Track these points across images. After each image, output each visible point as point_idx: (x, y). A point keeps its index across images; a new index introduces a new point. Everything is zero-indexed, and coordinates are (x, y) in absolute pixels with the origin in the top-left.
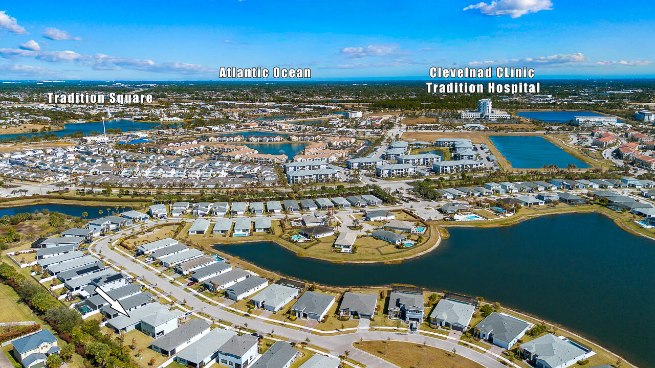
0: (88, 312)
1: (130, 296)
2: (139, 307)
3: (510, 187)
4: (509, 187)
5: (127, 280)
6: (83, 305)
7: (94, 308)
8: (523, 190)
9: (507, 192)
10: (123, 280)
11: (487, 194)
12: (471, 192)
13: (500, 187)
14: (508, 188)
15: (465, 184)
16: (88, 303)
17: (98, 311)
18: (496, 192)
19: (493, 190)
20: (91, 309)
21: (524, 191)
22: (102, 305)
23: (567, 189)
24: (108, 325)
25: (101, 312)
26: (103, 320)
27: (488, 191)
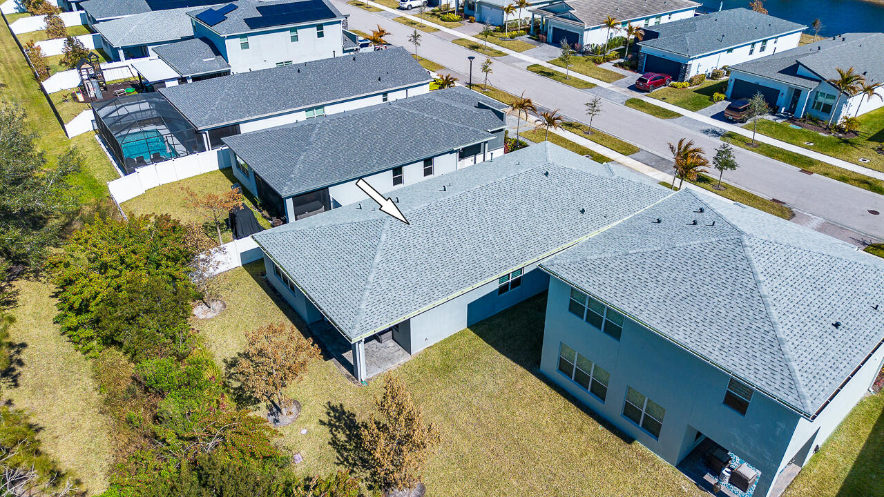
0: (157, 158)
1: (378, 100)
2: (446, 164)
5: (350, 37)
6: (142, 123)
7: (193, 143)
10: (334, 33)
16: (169, 116)
17: (207, 161)
20: (180, 148)
22: (233, 130)
24: (257, 265)
25: (226, 170)
26: (236, 225)
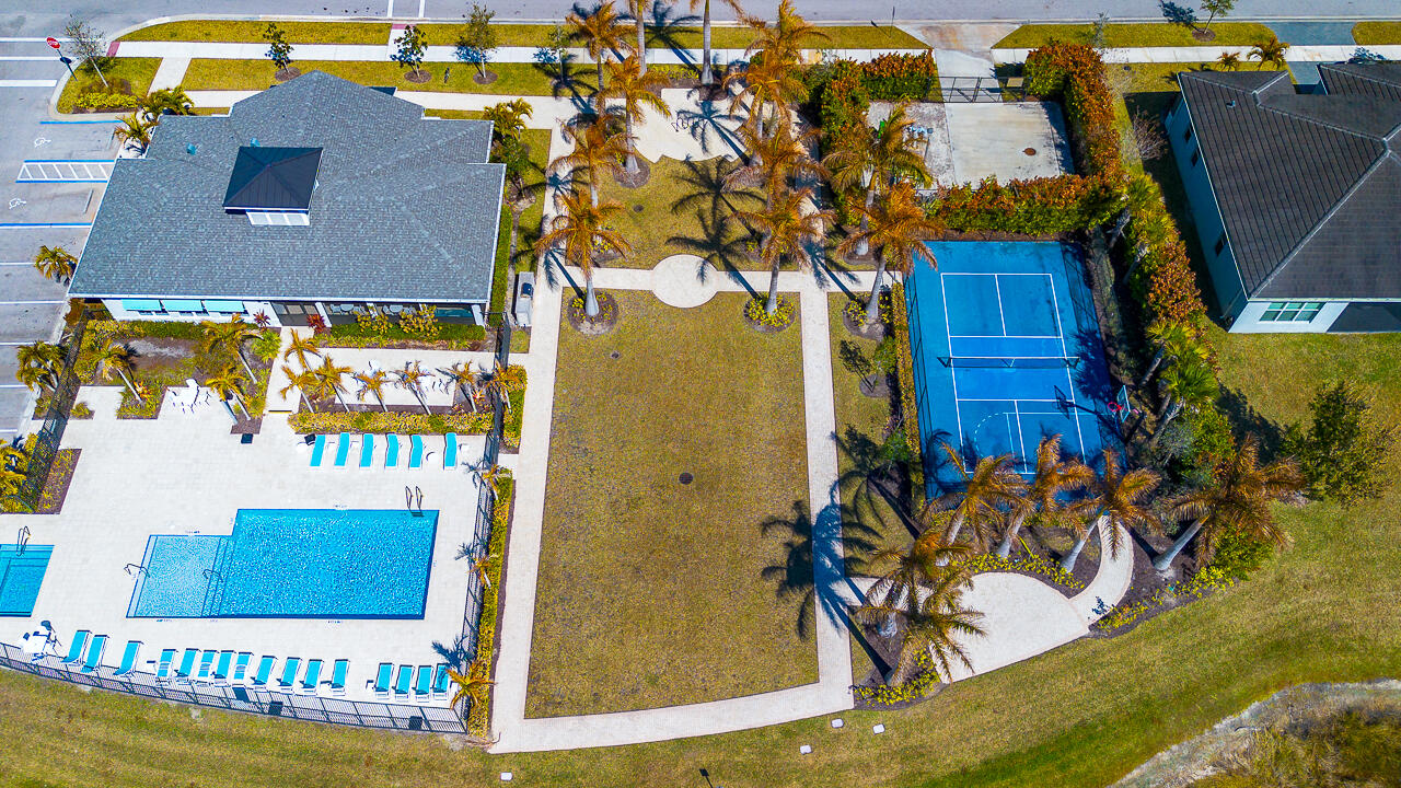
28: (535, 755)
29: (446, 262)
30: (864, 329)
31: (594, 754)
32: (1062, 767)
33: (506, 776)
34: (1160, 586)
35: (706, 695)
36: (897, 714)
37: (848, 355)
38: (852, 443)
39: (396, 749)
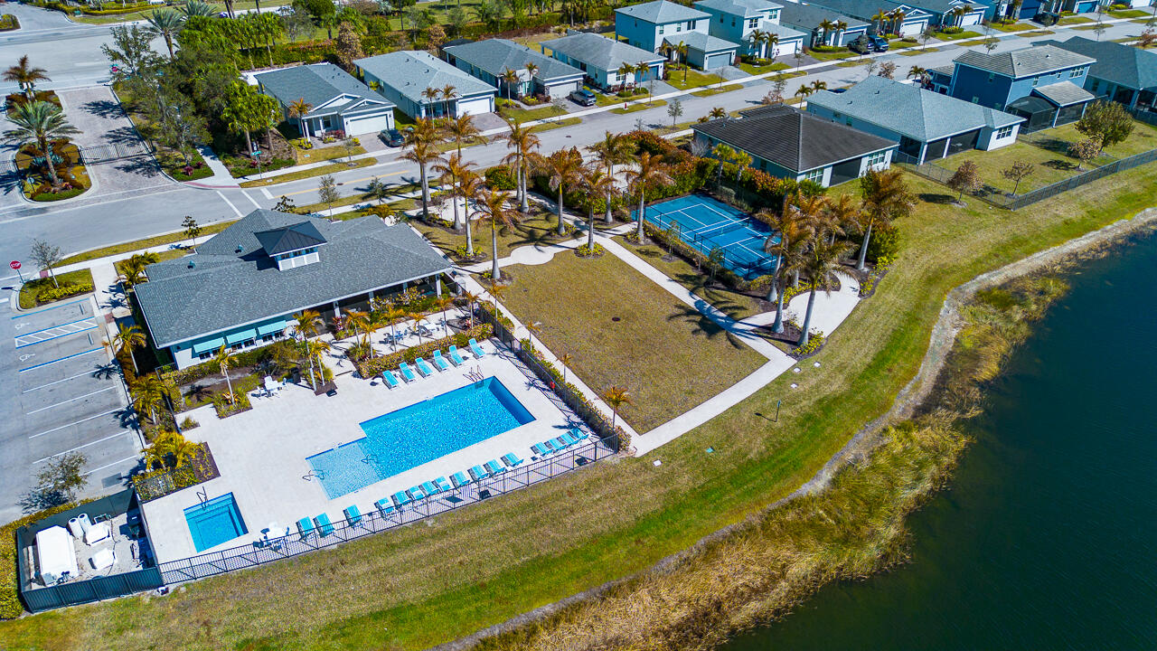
3: (760, 26)
4: (754, 22)
8: (825, 37)
9: (745, 59)
11: (631, 78)
12: (525, 76)
13: (703, 27)
14: (747, 31)
15: (512, 22)
18: (684, 60)
19: (667, 49)
21: (830, 44)
23: (1027, 21)
27: (636, 55)
28: (664, 446)
29: (417, 257)
30: (642, 243)
31: (696, 432)
32: (905, 349)
33: (657, 463)
34: (866, 275)
35: (723, 387)
36: (818, 355)
37: (645, 254)
38: (683, 279)
39: (582, 479)
